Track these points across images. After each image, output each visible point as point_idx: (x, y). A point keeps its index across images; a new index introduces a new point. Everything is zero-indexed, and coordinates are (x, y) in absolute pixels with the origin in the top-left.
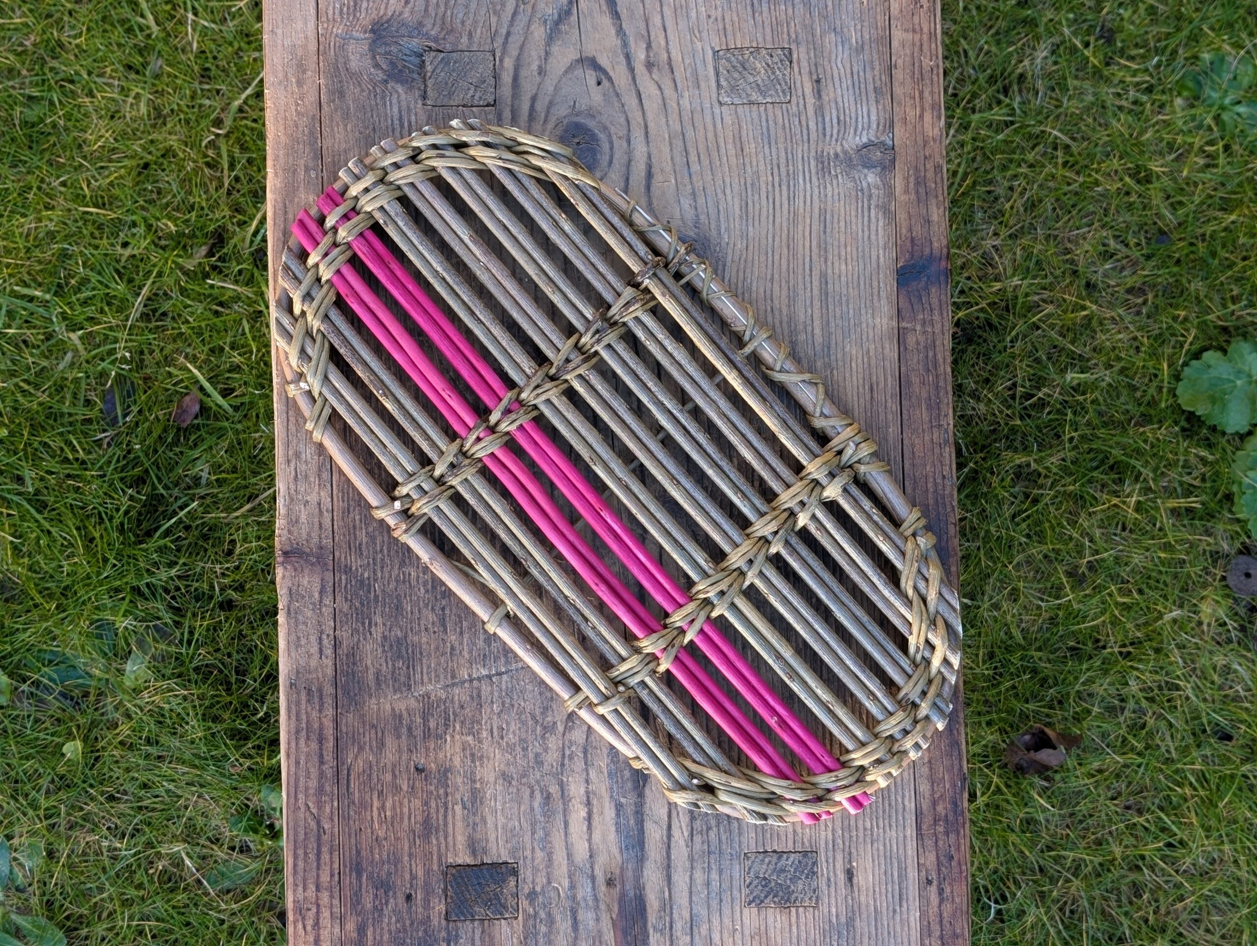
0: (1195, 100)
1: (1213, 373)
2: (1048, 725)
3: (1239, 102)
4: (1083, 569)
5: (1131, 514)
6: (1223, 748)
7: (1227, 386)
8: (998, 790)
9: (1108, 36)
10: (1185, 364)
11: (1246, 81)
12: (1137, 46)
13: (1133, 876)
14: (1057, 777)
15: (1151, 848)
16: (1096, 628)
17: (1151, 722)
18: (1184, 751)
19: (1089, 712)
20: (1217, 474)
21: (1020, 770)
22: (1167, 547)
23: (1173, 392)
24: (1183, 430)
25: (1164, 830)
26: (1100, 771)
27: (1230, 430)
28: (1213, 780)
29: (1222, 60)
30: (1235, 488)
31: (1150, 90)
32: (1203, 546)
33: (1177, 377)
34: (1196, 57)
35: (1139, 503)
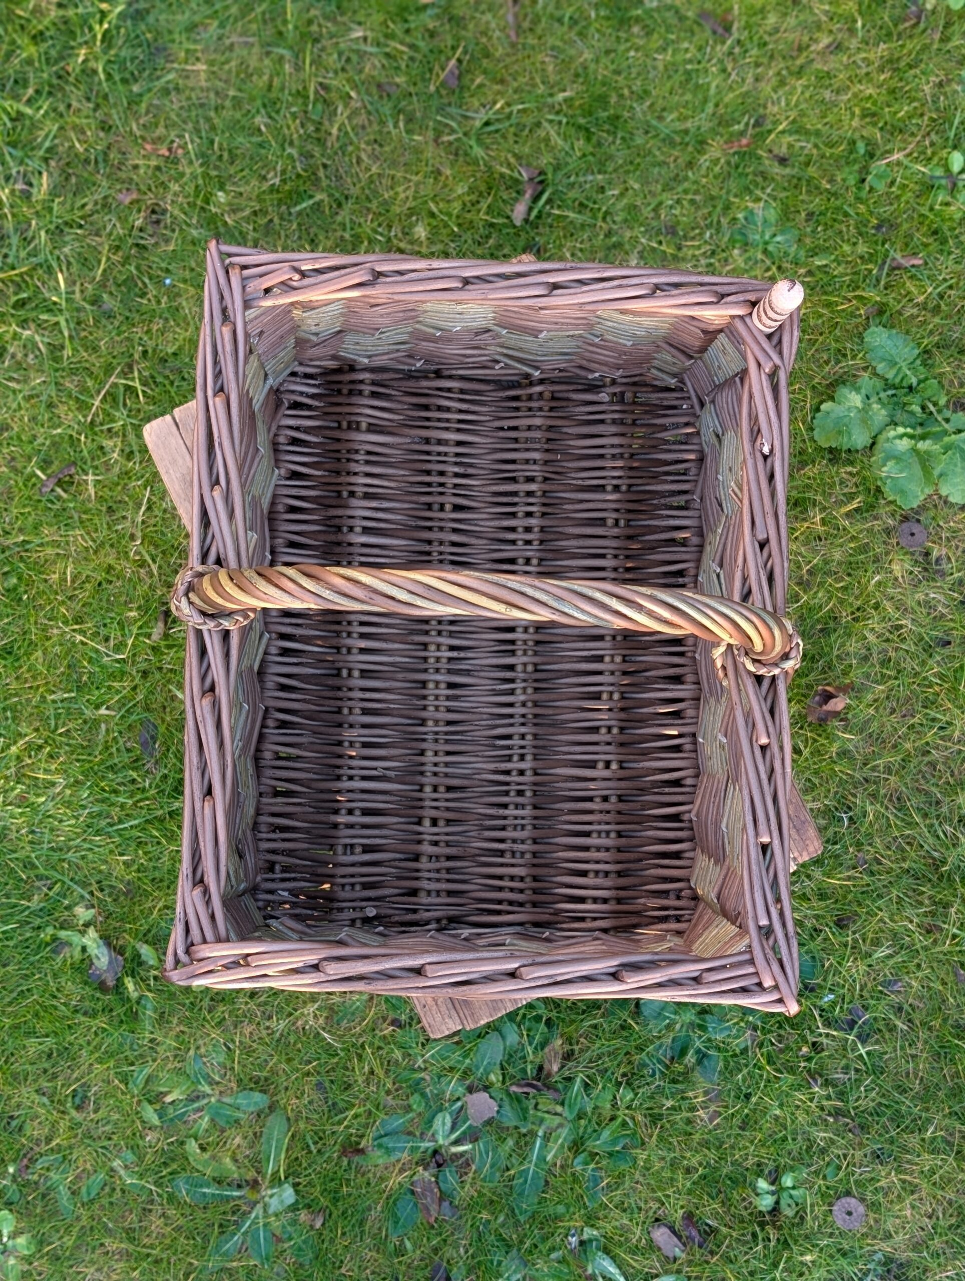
0: (746, 245)
1: (833, 416)
2: (828, 684)
3: (774, 235)
4: (806, 577)
5: (820, 529)
6: (946, 651)
7: (846, 420)
8: (815, 741)
9: (672, 230)
10: (813, 418)
11: (773, 220)
12: (693, 229)
13: (927, 759)
14: (850, 716)
15: (929, 736)
16: (832, 610)
17: (892, 654)
18: (923, 663)
19: (851, 666)
20: (864, 478)
21: (823, 721)
22: (853, 538)
23: (812, 439)
24: (830, 460)
25: (934, 720)
26: (876, 701)
27: (859, 447)
28: (950, 674)
29: (752, 212)
30: (879, 483)
31: (713, 253)
32: (876, 528)
33: (811, 429)
34: (734, 219)
35: (823, 519)
